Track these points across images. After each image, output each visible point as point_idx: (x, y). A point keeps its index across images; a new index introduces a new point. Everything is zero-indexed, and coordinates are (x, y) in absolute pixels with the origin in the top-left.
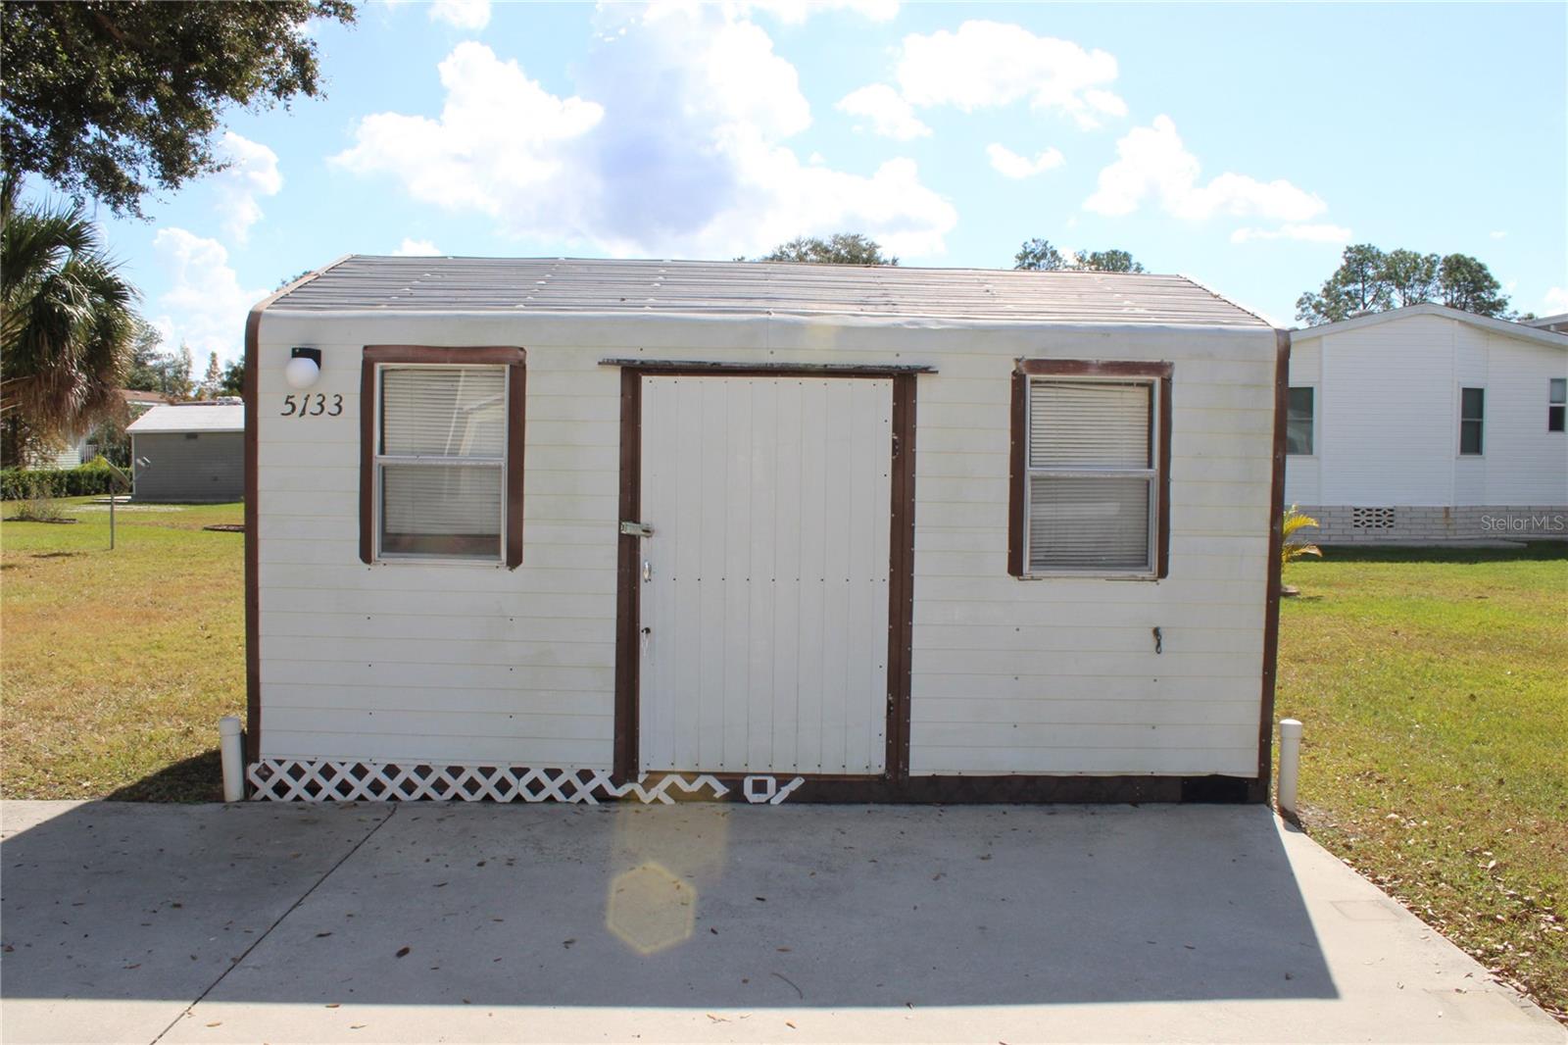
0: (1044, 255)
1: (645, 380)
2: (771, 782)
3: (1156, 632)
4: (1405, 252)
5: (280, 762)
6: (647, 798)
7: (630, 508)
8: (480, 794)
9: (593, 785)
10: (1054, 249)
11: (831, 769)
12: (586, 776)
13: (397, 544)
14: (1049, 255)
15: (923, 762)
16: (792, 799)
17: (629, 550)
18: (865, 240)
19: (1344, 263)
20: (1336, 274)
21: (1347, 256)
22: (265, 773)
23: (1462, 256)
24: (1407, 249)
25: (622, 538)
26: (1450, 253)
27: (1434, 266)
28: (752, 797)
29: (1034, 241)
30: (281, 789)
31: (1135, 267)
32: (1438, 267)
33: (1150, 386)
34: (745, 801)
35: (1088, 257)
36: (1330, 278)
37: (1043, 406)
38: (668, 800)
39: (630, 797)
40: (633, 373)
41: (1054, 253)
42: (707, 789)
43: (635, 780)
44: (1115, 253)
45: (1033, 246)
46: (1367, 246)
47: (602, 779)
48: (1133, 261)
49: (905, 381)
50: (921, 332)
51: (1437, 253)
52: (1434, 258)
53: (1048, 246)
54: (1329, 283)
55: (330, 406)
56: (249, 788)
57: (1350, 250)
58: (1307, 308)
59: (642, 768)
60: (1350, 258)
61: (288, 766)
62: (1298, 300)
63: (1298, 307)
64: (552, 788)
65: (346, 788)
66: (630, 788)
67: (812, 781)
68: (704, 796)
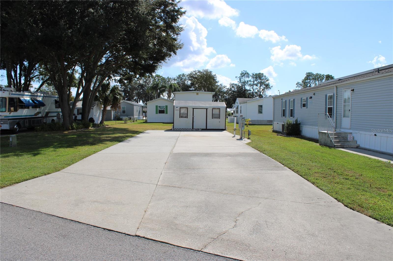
0: (246, 74)
1: (194, 109)
3: (219, 122)
4: (318, 74)
7: (193, 115)
11: (203, 128)
12: (191, 129)
13: (182, 117)
15: (208, 128)
16: (201, 130)
17: (193, 117)
18: (209, 70)
19: (306, 76)
20: (305, 78)
21: (307, 74)
22: (174, 129)
24: (319, 73)
26: (327, 74)
27: (324, 77)
30: (175, 130)
32: (325, 77)
33: (219, 109)
34: (199, 130)
35: (255, 74)
36: (303, 79)
37: (214, 110)
38: (195, 130)
40: (193, 109)
41: (248, 73)
44: (260, 73)
45: (244, 72)
47: (192, 129)
48: (264, 75)
49: (207, 109)
50: (208, 107)
51: (324, 74)
55: (178, 110)
56: (173, 130)
57: (307, 73)
58: (298, 85)
62: (296, 83)
63: (296, 85)
64: (189, 129)
65: (178, 130)
66: (193, 129)
67: (202, 129)
68: (197, 130)
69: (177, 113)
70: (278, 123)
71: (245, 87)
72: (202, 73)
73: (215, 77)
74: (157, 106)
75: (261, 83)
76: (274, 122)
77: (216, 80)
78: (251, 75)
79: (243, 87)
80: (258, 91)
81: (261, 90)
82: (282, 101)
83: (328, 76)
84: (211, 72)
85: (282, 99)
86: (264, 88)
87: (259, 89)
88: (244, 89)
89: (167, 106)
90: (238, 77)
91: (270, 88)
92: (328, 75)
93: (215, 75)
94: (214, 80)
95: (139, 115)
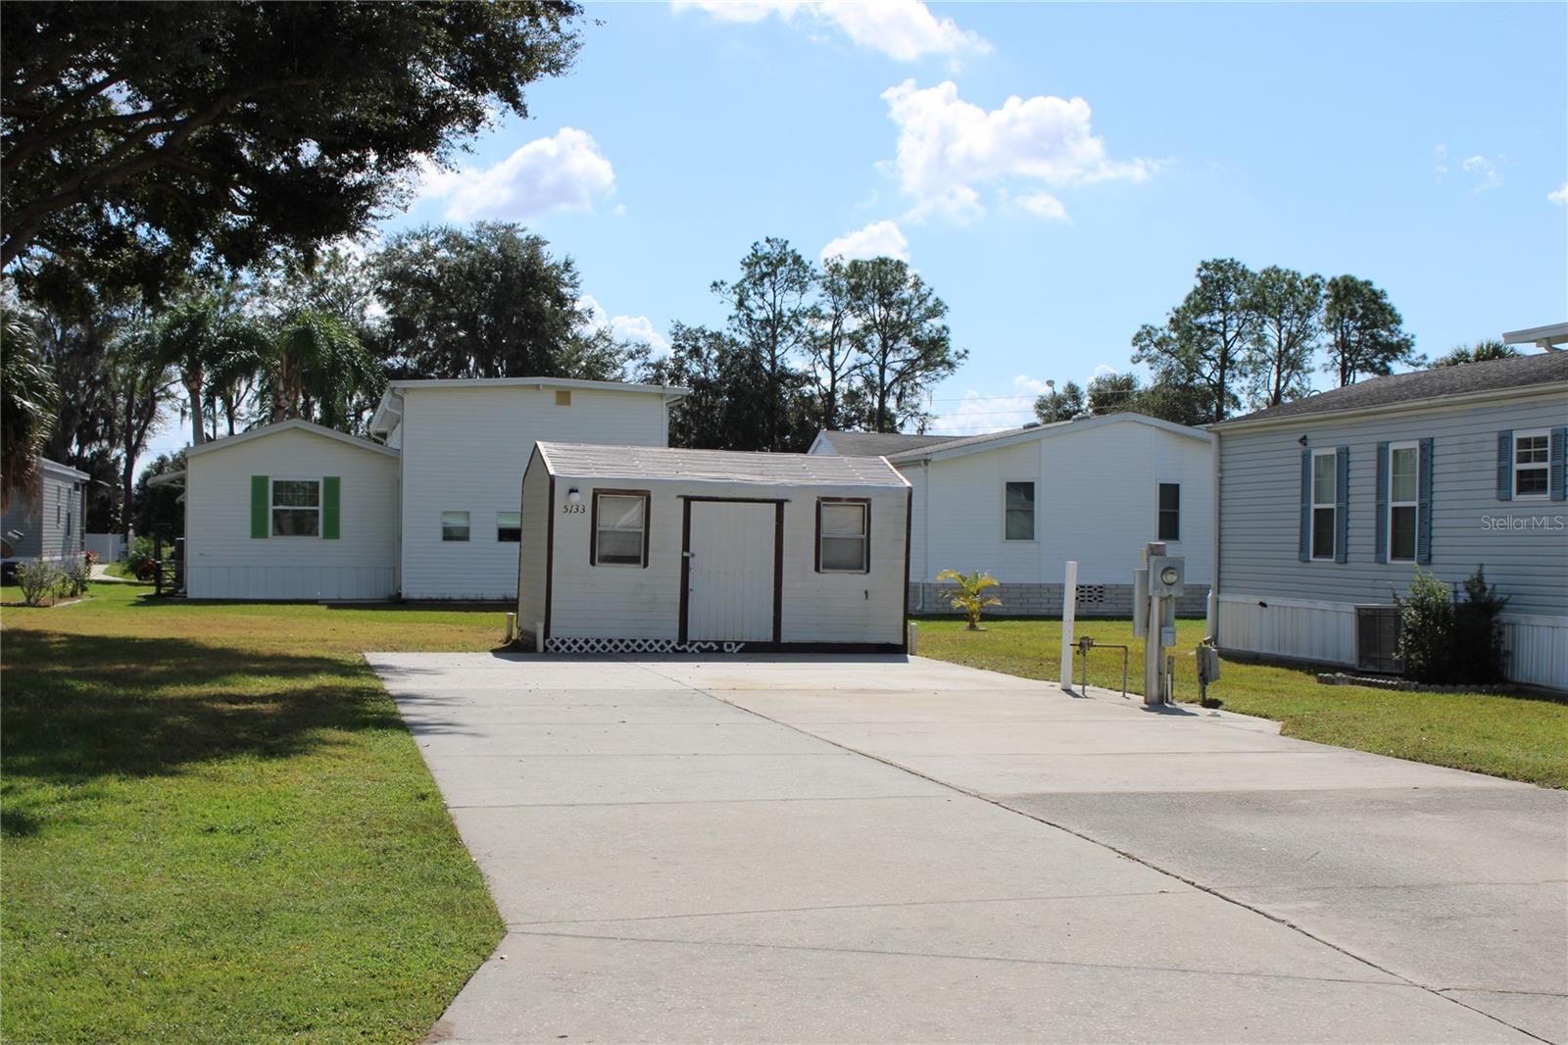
0: (782, 261)
1: (692, 503)
2: (733, 644)
3: (866, 592)
4: (1278, 271)
5: (557, 639)
6: (690, 650)
7: (686, 547)
8: (631, 649)
9: (671, 645)
10: (798, 253)
11: (754, 640)
12: (669, 642)
13: (605, 559)
14: (790, 261)
15: (785, 638)
16: (739, 652)
17: (685, 562)
18: (524, 231)
19: (1199, 284)
20: (1189, 298)
21: (1203, 274)
22: (552, 643)
23: (1352, 279)
24: (1282, 266)
25: (683, 557)
26: (1339, 274)
27: (1316, 293)
28: (727, 650)
29: (768, 241)
30: (557, 648)
31: (912, 281)
32: (1323, 292)
33: (864, 506)
34: (723, 651)
35: (845, 264)
36: (1180, 303)
37: (826, 512)
38: (697, 651)
39: (685, 651)
40: (688, 501)
41: (797, 260)
42: (711, 647)
43: (686, 644)
44: (883, 262)
45: (767, 248)
46: (1228, 261)
47: (674, 643)
48: (909, 272)
49: (780, 504)
50: (786, 488)
51: (1320, 273)
52: (1317, 280)
53: (789, 248)
54: (1177, 312)
55: (580, 509)
56: (546, 648)
57: (1206, 265)
58: (1148, 346)
59: (689, 639)
60: (1205, 277)
61: (560, 640)
62: (1133, 335)
63: (1134, 344)
64: (657, 647)
65: (581, 648)
66: (684, 647)
67: (748, 644)
68: (710, 650)
69: (572, 531)
70: (1263, 605)
71: (778, 352)
72: (470, 248)
73: (566, 277)
74: (265, 479)
75: (891, 332)
76: (1223, 597)
77: (574, 301)
78: (822, 271)
79: (765, 354)
80: (868, 382)
81: (889, 377)
82: (1306, 457)
83: (1346, 287)
84: (535, 243)
85: (1304, 440)
86: (912, 363)
87: (875, 369)
88: (768, 367)
89: (333, 484)
90: (729, 286)
91: (951, 365)
92: (1345, 278)
93: (567, 265)
94: (560, 300)
95: (66, 549)
